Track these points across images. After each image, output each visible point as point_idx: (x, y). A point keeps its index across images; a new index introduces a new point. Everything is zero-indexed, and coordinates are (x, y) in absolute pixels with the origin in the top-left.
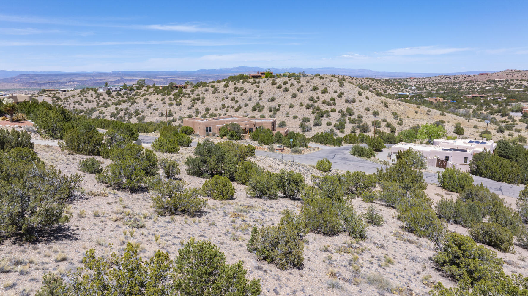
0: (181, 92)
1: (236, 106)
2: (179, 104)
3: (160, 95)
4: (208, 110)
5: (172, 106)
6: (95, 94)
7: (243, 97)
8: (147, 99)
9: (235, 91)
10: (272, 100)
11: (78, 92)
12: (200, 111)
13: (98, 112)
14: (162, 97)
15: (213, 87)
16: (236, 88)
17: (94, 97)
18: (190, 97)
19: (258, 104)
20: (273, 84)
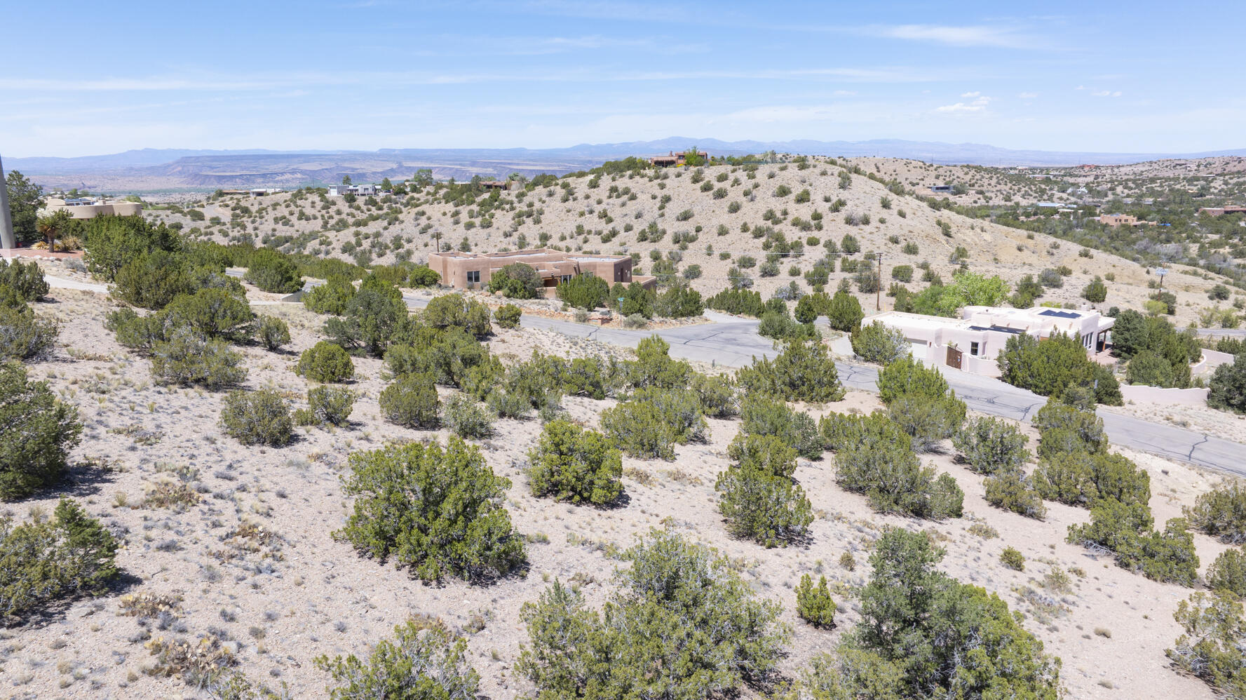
0: (494, 198)
1: (607, 229)
2: (487, 225)
3: (451, 204)
4: (545, 238)
5: (473, 230)
6: (322, 201)
7: (625, 210)
8: (423, 213)
9: (610, 197)
10: (686, 217)
11: (288, 196)
12: (528, 240)
13: (317, 241)
14: (453, 209)
15: (565, 186)
16: (614, 190)
17: (319, 208)
18: (513, 209)
19: (653, 226)
20: (696, 180)
